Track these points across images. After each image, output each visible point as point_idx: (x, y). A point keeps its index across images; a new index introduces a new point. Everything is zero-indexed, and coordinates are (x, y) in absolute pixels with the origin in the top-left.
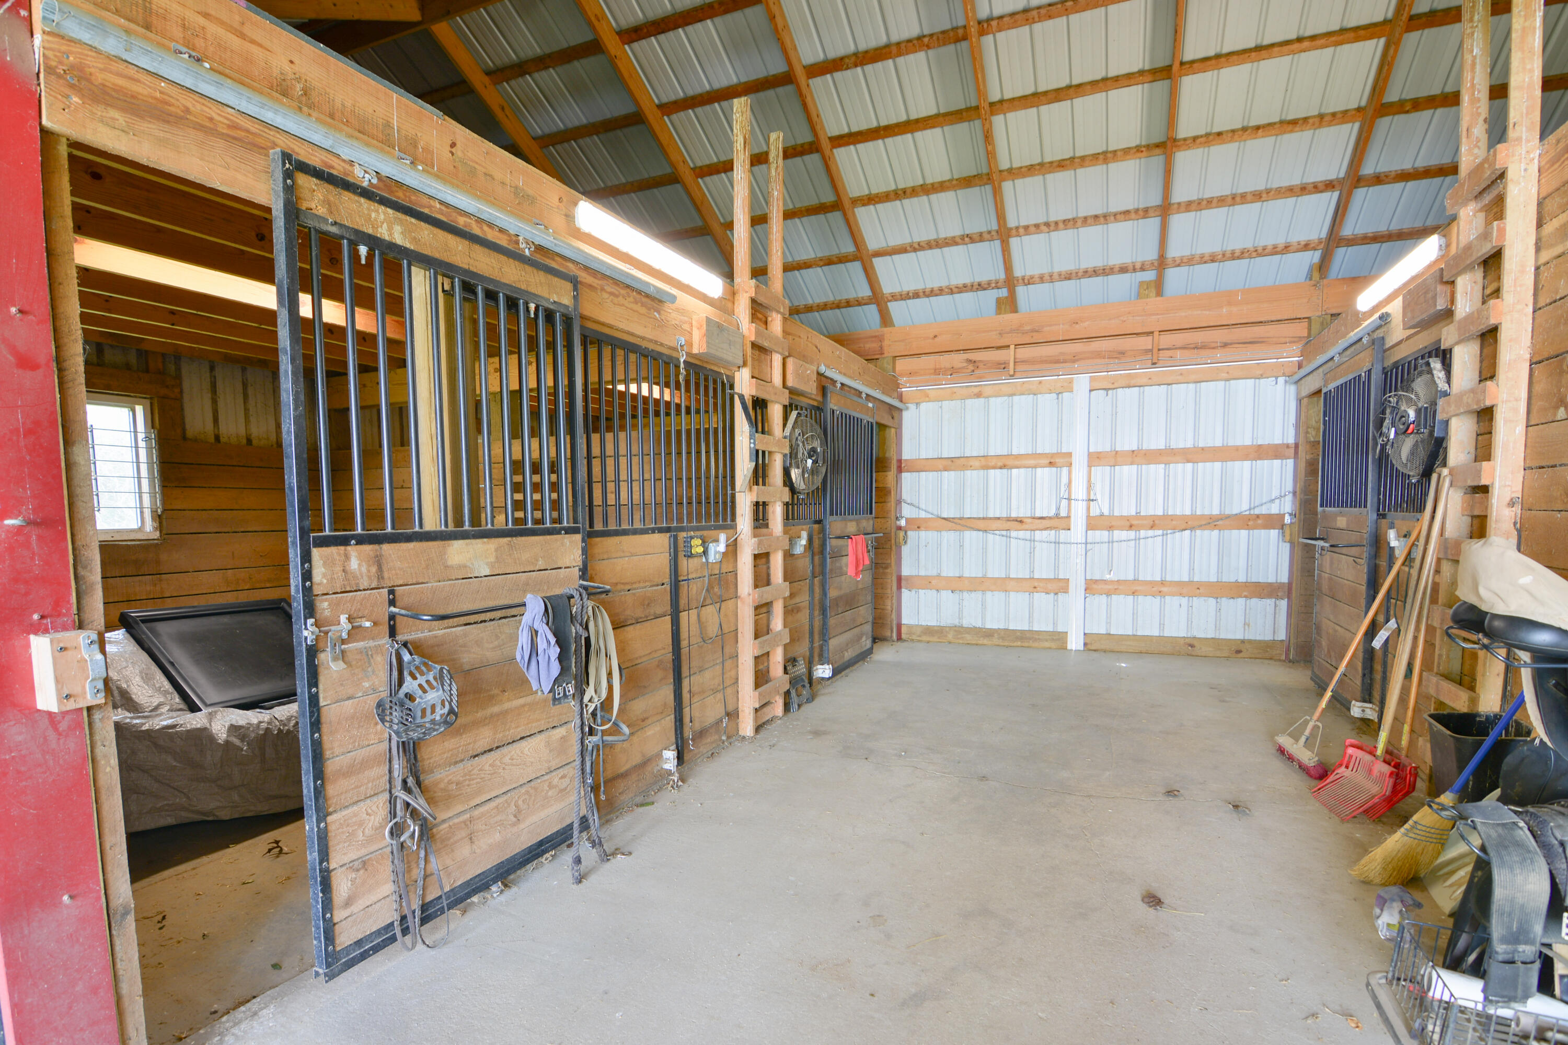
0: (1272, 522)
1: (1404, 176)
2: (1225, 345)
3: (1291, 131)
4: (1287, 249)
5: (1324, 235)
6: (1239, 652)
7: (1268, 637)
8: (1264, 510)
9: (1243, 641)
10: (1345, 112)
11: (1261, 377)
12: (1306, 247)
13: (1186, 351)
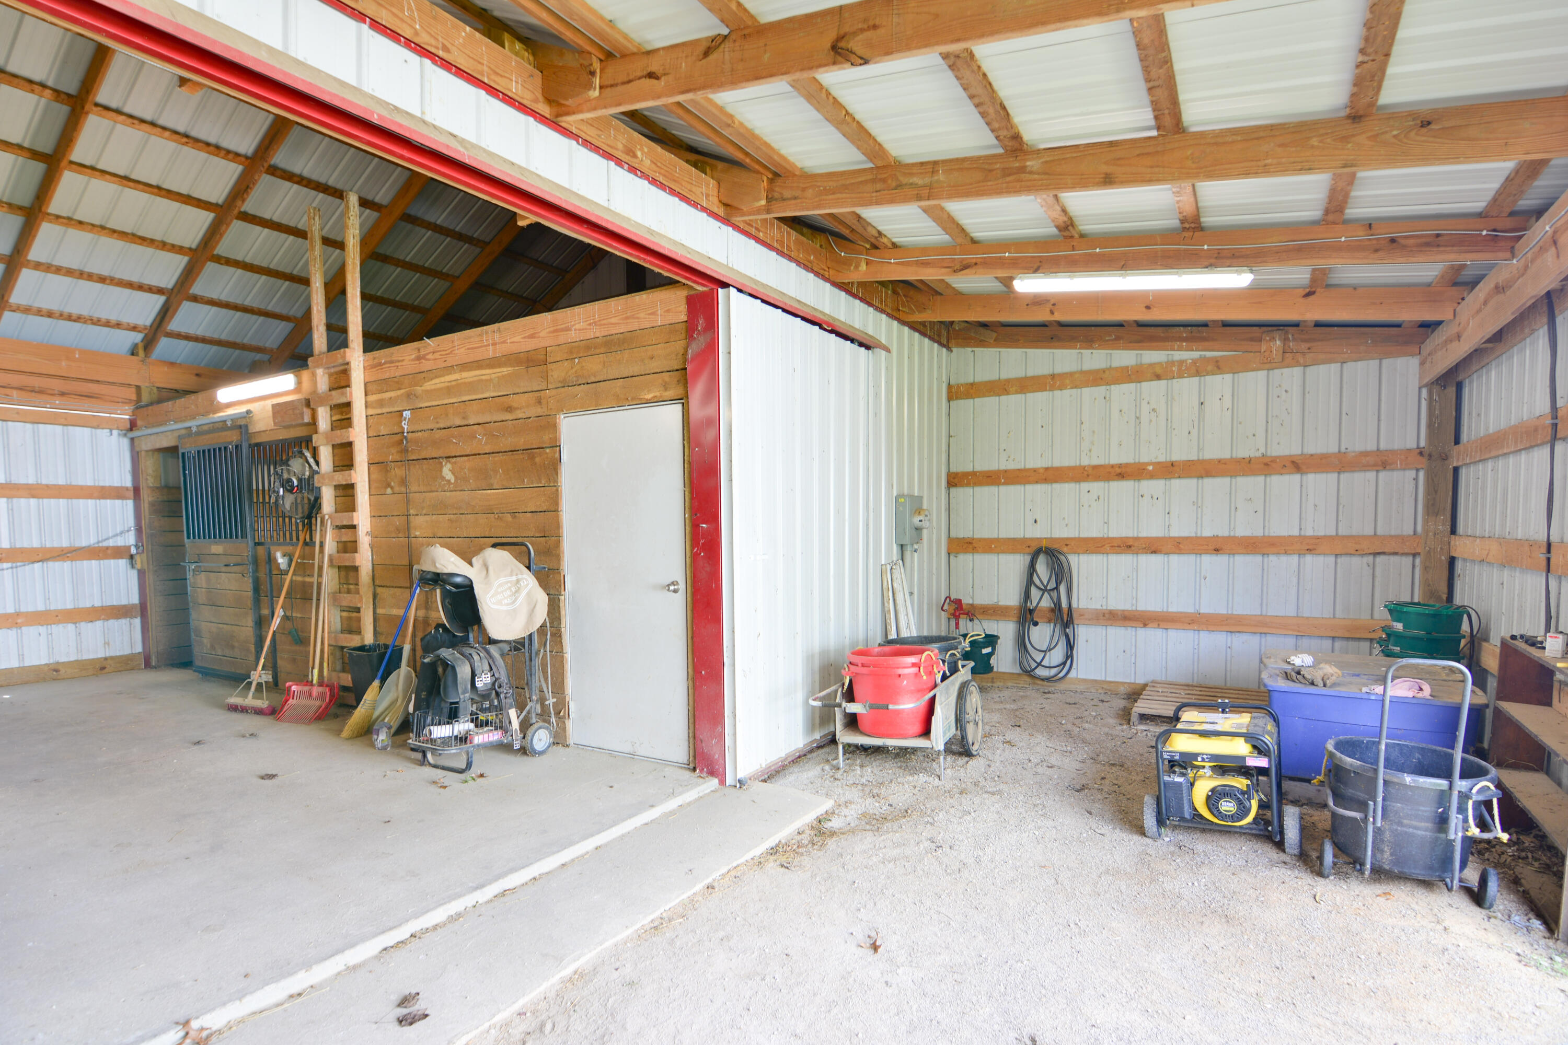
0: (118, 552)
1: (212, 303)
2: (63, 394)
3: (140, 244)
4: (118, 325)
5: (148, 322)
6: (103, 668)
7: (127, 651)
8: (111, 543)
9: (106, 659)
10: (181, 248)
11: (97, 427)
12: (134, 328)
13: (23, 393)
